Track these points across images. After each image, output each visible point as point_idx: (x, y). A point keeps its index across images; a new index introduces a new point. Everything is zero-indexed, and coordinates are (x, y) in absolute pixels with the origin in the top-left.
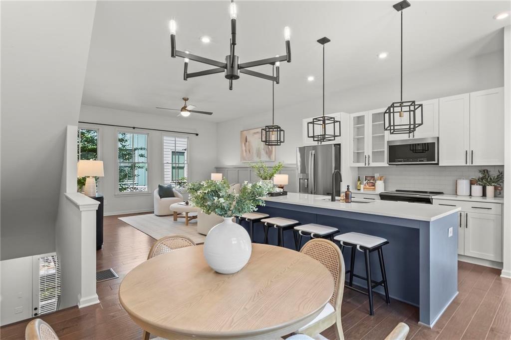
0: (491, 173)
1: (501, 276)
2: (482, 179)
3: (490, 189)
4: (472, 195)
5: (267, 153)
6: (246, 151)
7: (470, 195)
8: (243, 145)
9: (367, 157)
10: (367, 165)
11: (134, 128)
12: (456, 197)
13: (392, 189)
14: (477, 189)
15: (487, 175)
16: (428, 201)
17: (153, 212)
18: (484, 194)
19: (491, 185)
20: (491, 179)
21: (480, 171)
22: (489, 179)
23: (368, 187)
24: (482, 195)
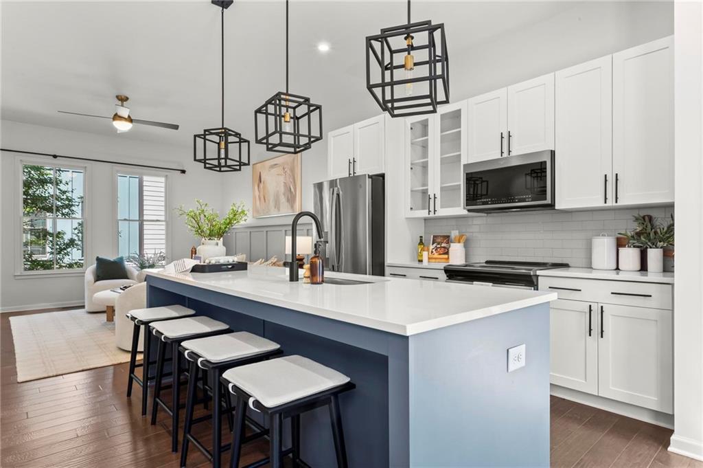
0: (657, 223)
1: (669, 449)
2: (639, 234)
3: (654, 255)
4: (620, 268)
5: (288, 200)
6: (260, 199)
7: (617, 268)
8: (256, 187)
9: (432, 196)
10: (432, 215)
11: (55, 157)
12: (591, 272)
13: (479, 260)
14: (630, 256)
15: (649, 226)
16: (529, 281)
17: (83, 307)
18: (644, 267)
19: (657, 247)
20: (656, 233)
21: (637, 219)
22: (652, 235)
23: (436, 255)
24: (639, 268)
